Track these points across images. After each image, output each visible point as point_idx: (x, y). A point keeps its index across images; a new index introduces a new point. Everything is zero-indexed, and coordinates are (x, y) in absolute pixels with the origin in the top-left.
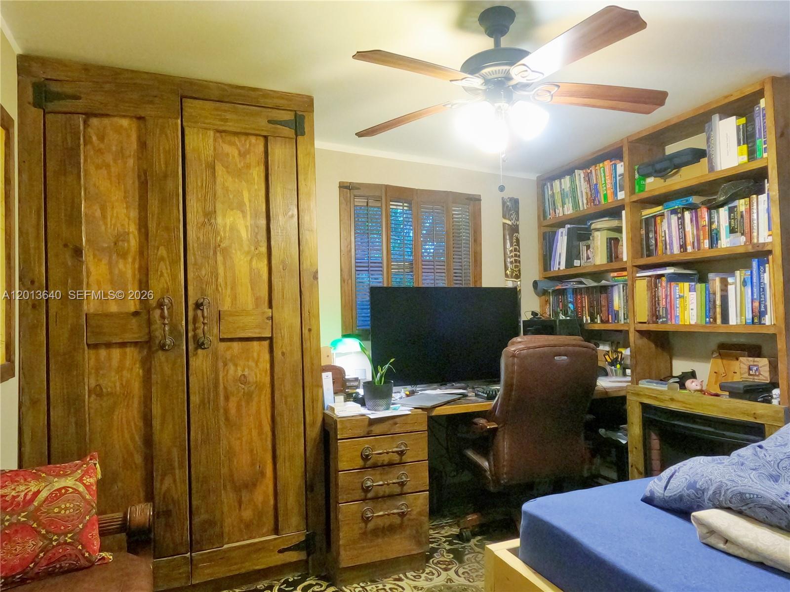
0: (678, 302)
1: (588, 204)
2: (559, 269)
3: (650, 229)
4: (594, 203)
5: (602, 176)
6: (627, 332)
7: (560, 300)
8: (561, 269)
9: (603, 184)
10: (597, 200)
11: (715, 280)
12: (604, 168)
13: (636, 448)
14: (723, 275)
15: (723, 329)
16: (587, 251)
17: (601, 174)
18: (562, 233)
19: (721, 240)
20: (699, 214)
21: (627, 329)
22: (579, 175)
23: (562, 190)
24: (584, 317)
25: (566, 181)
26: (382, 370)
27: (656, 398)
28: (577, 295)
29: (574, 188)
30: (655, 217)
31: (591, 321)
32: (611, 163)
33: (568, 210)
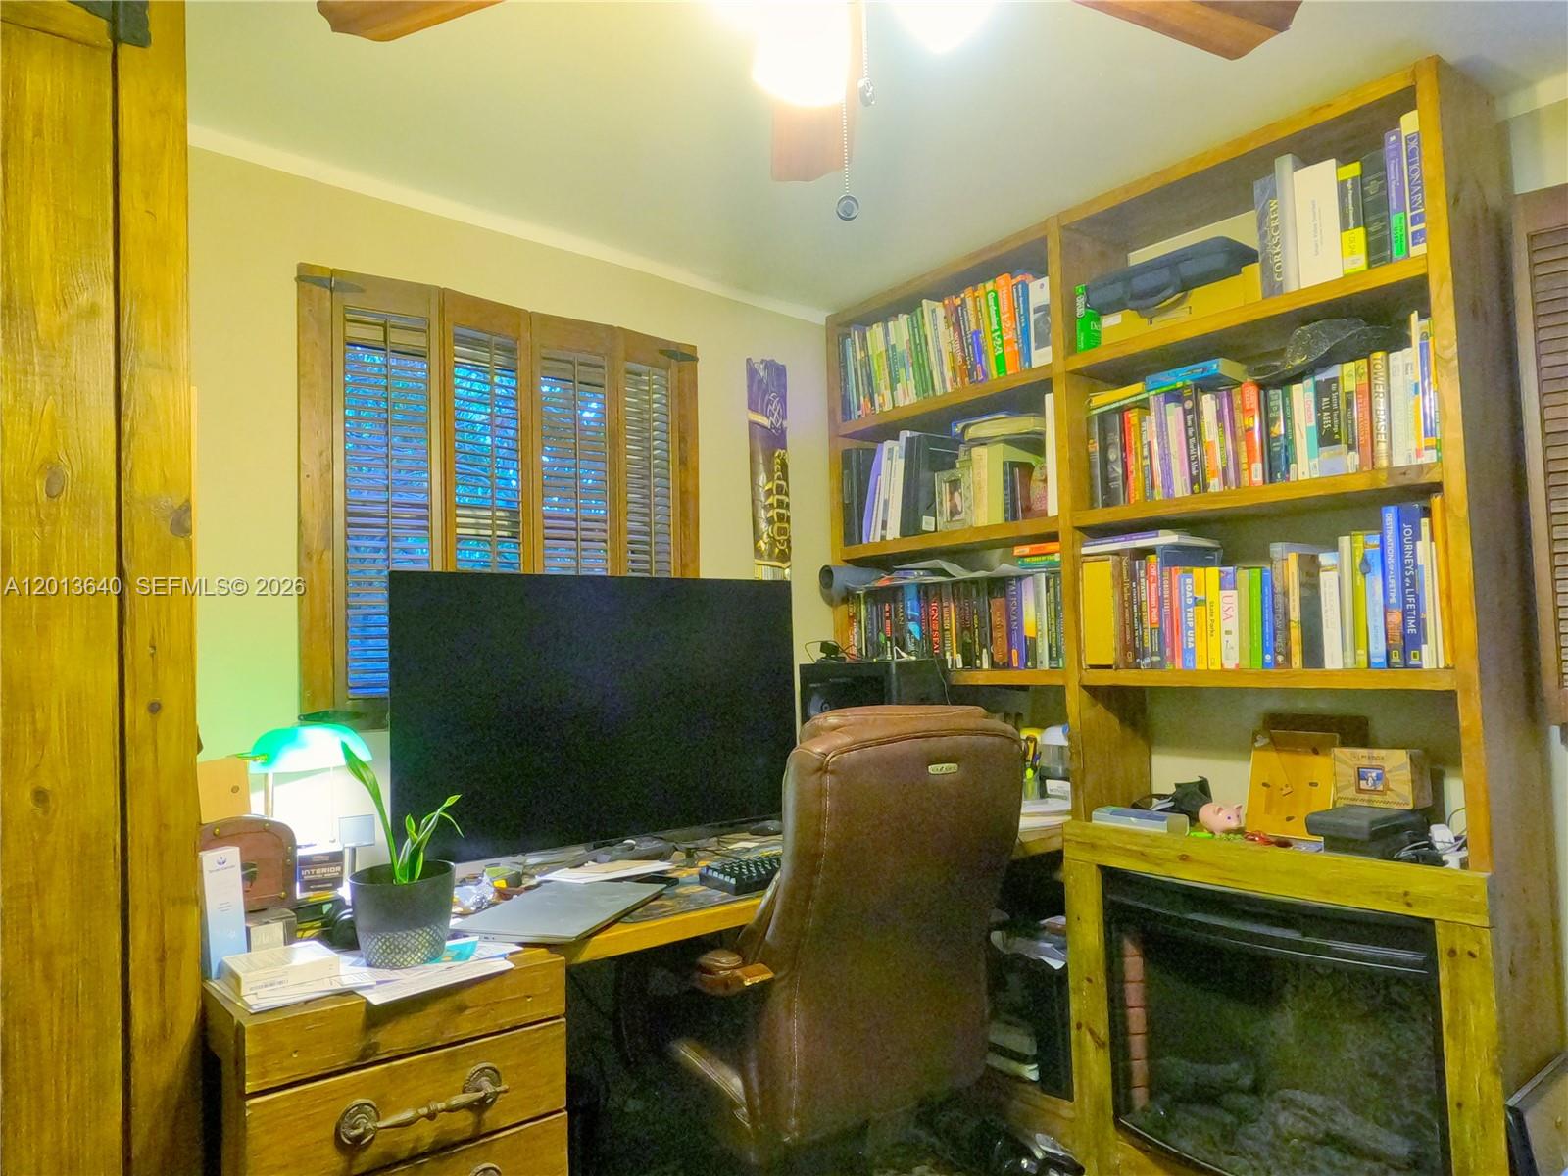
0: (1190, 615)
1: (955, 381)
2: (883, 538)
3: (1110, 441)
4: (970, 376)
5: (993, 312)
6: (1060, 691)
7: (887, 614)
8: (889, 537)
9: (996, 331)
10: (979, 370)
11: (1287, 562)
12: (996, 293)
13: (1089, 980)
14: (1308, 550)
15: (1311, 680)
16: (951, 494)
17: (988, 306)
18: (891, 450)
19: (1296, 462)
20: (1237, 400)
21: (1061, 683)
22: (934, 311)
23: (890, 349)
24: (948, 654)
25: (900, 327)
26: (417, 831)
27: (1142, 856)
28: (929, 605)
29: (921, 344)
30: (1122, 410)
31: (965, 664)
32: (1014, 282)
33: (906, 396)
